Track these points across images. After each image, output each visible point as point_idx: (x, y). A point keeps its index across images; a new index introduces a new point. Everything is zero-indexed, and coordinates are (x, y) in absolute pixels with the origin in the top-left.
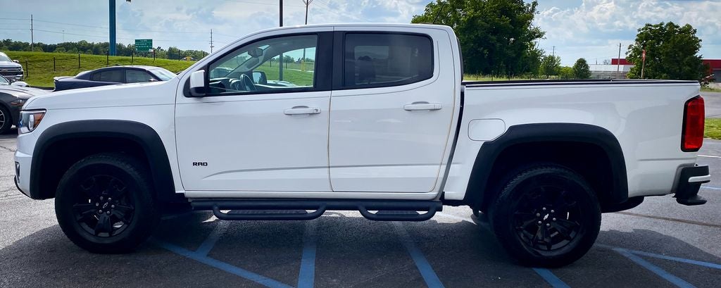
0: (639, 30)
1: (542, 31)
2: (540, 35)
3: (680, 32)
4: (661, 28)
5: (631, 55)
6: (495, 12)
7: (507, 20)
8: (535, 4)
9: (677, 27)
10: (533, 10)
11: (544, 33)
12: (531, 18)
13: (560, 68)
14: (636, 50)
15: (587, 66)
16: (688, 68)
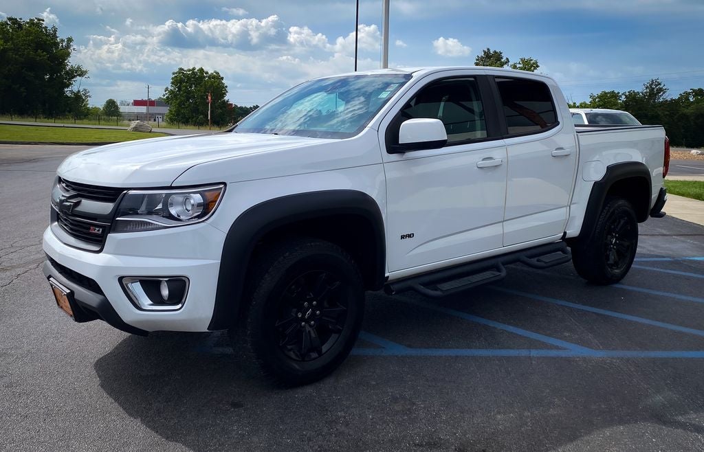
0: (174, 74)
1: (84, 69)
2: (82, 74)
3: (209, 77)
4: (193, 72)
5: (167, 97)
6: (30, 45)
7: (44, 56)
8: (70, 40)
9: (207, 73)
10: (68, 46)
11: (86, 72)
12: (68, 55)
13: (88, 109)
14: (172, 92)
15: (117, 107)
16: (220, 111)
